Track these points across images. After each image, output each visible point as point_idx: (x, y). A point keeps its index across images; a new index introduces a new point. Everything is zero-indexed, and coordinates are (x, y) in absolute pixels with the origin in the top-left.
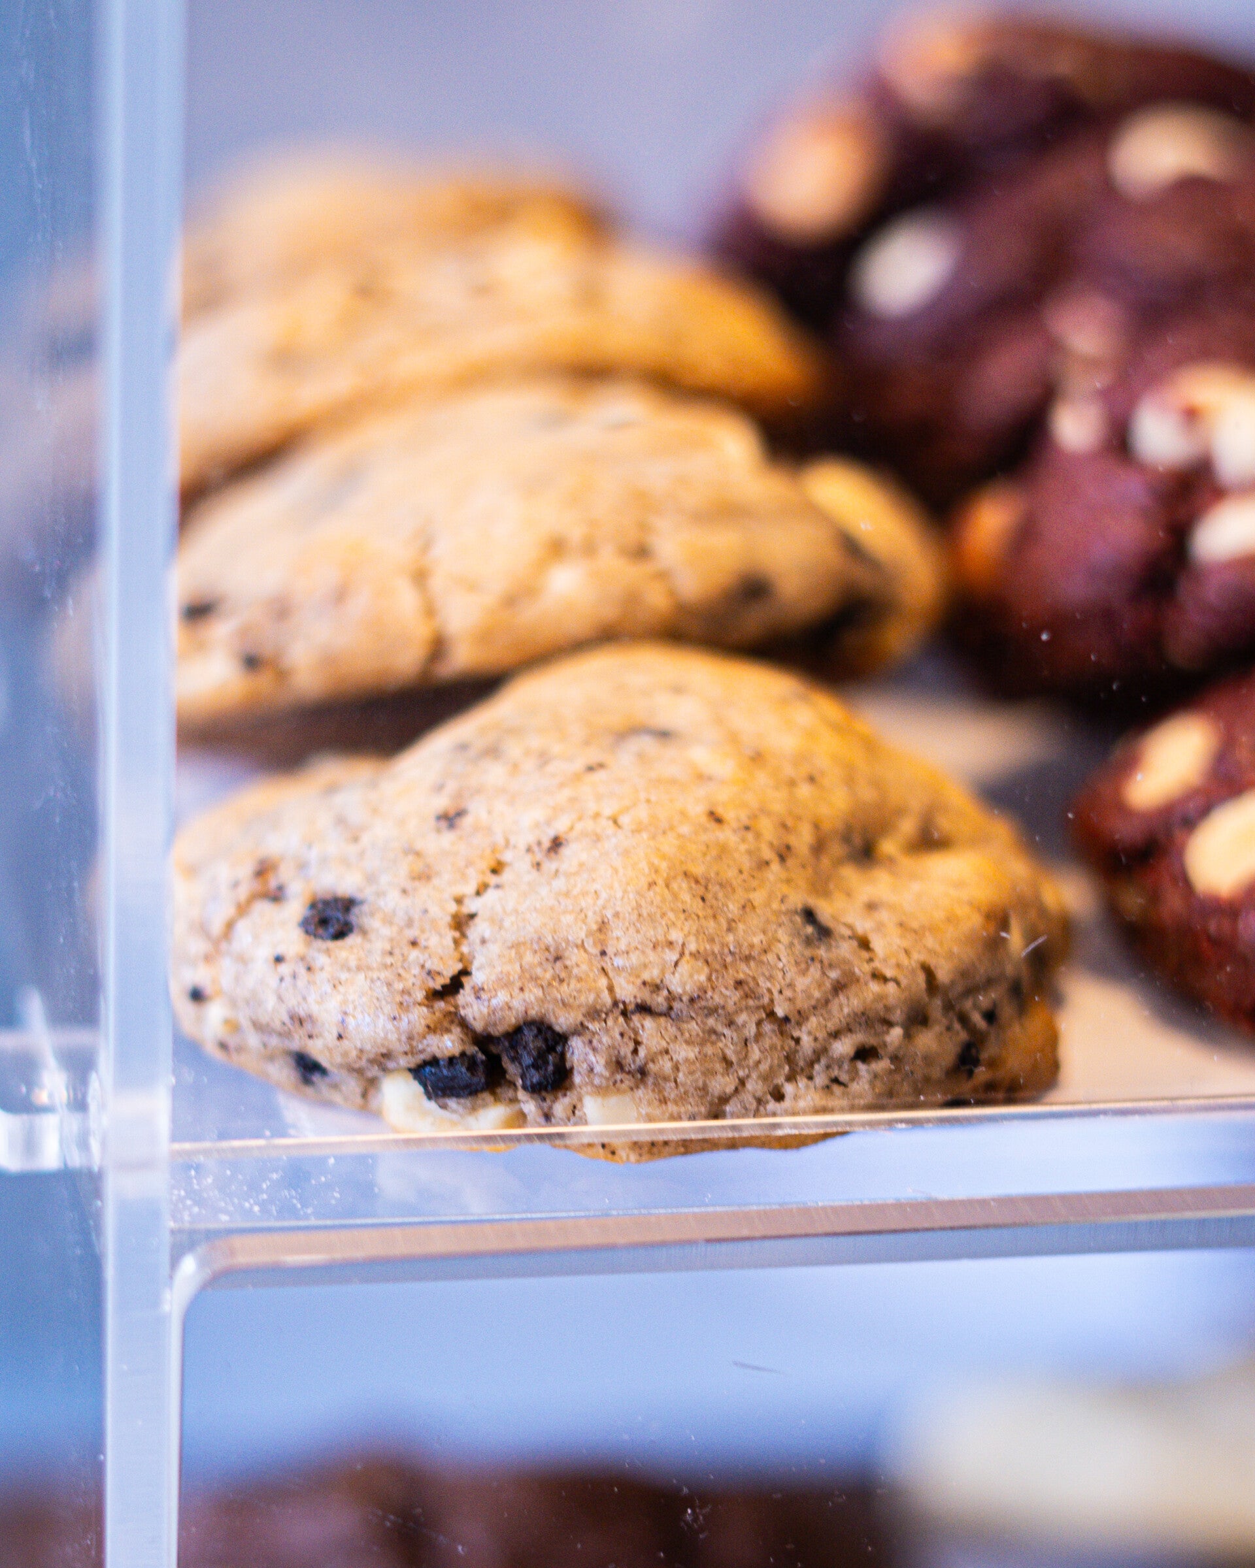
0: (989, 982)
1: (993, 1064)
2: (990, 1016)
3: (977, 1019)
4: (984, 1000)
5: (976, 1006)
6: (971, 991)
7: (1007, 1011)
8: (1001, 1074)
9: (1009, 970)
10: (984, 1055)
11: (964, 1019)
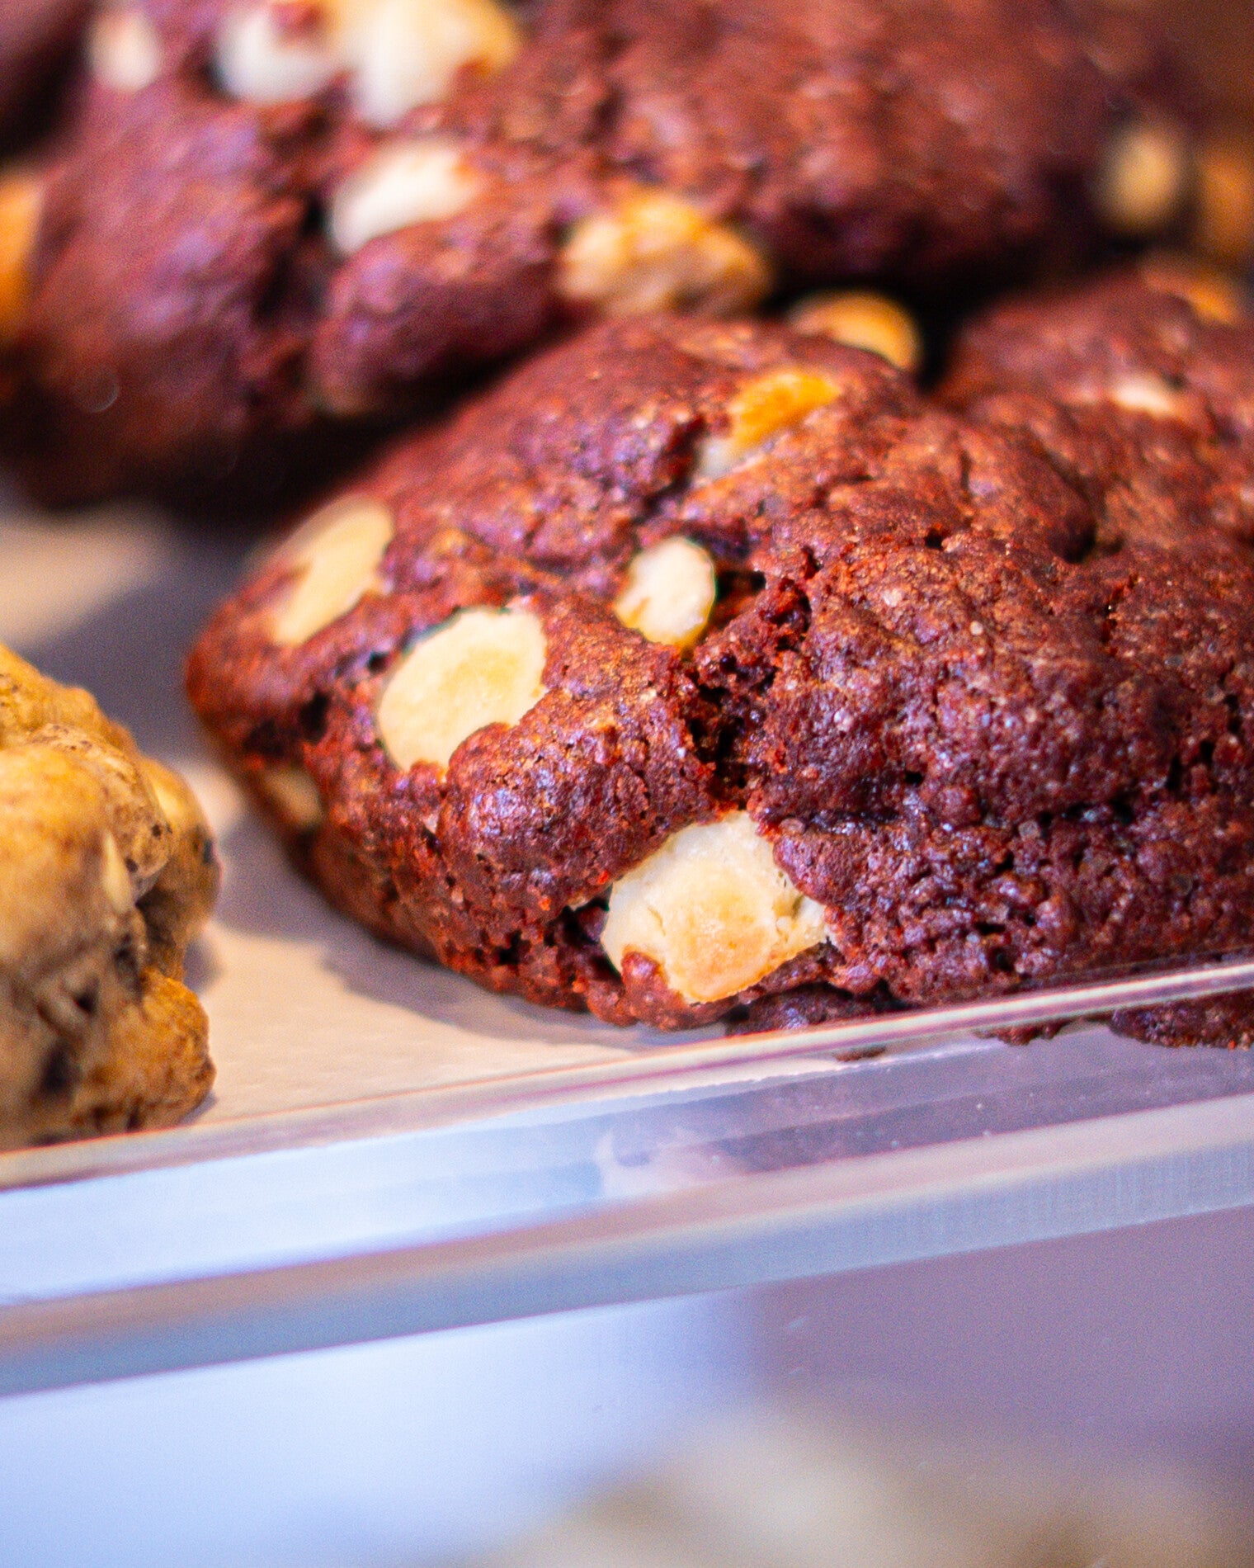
0: (80, 948)
1: (99, 1077)
2: (86, 1002)
3: (65, 1009)
4: (75, 979)
5: (63, 988)
6: (51, 965)
7: (112, 992)
8: (113, 1094)
9: (111, 925)
10: (86, 1064)
11: (44, 1012)
